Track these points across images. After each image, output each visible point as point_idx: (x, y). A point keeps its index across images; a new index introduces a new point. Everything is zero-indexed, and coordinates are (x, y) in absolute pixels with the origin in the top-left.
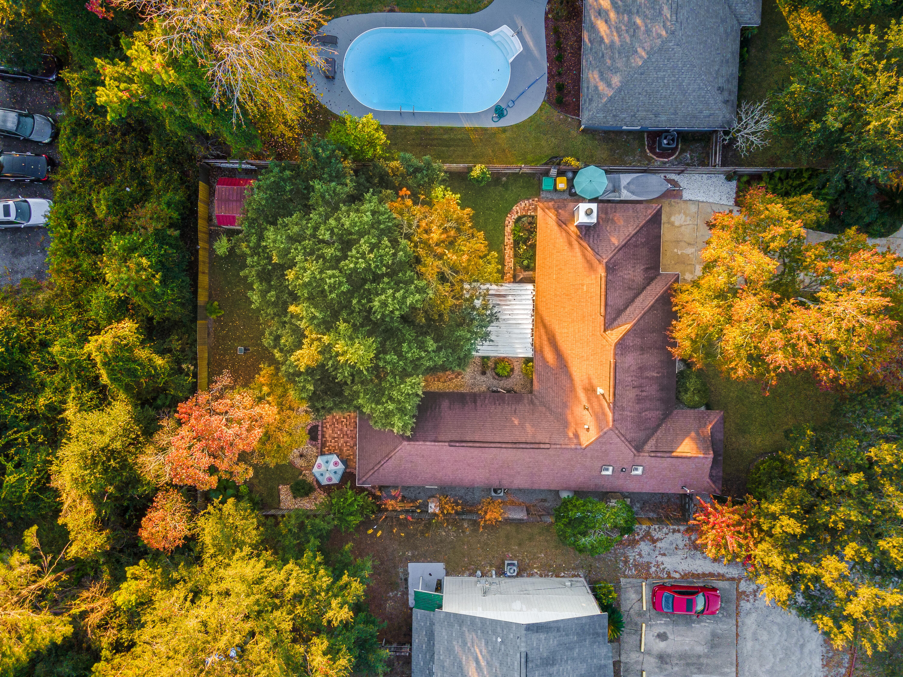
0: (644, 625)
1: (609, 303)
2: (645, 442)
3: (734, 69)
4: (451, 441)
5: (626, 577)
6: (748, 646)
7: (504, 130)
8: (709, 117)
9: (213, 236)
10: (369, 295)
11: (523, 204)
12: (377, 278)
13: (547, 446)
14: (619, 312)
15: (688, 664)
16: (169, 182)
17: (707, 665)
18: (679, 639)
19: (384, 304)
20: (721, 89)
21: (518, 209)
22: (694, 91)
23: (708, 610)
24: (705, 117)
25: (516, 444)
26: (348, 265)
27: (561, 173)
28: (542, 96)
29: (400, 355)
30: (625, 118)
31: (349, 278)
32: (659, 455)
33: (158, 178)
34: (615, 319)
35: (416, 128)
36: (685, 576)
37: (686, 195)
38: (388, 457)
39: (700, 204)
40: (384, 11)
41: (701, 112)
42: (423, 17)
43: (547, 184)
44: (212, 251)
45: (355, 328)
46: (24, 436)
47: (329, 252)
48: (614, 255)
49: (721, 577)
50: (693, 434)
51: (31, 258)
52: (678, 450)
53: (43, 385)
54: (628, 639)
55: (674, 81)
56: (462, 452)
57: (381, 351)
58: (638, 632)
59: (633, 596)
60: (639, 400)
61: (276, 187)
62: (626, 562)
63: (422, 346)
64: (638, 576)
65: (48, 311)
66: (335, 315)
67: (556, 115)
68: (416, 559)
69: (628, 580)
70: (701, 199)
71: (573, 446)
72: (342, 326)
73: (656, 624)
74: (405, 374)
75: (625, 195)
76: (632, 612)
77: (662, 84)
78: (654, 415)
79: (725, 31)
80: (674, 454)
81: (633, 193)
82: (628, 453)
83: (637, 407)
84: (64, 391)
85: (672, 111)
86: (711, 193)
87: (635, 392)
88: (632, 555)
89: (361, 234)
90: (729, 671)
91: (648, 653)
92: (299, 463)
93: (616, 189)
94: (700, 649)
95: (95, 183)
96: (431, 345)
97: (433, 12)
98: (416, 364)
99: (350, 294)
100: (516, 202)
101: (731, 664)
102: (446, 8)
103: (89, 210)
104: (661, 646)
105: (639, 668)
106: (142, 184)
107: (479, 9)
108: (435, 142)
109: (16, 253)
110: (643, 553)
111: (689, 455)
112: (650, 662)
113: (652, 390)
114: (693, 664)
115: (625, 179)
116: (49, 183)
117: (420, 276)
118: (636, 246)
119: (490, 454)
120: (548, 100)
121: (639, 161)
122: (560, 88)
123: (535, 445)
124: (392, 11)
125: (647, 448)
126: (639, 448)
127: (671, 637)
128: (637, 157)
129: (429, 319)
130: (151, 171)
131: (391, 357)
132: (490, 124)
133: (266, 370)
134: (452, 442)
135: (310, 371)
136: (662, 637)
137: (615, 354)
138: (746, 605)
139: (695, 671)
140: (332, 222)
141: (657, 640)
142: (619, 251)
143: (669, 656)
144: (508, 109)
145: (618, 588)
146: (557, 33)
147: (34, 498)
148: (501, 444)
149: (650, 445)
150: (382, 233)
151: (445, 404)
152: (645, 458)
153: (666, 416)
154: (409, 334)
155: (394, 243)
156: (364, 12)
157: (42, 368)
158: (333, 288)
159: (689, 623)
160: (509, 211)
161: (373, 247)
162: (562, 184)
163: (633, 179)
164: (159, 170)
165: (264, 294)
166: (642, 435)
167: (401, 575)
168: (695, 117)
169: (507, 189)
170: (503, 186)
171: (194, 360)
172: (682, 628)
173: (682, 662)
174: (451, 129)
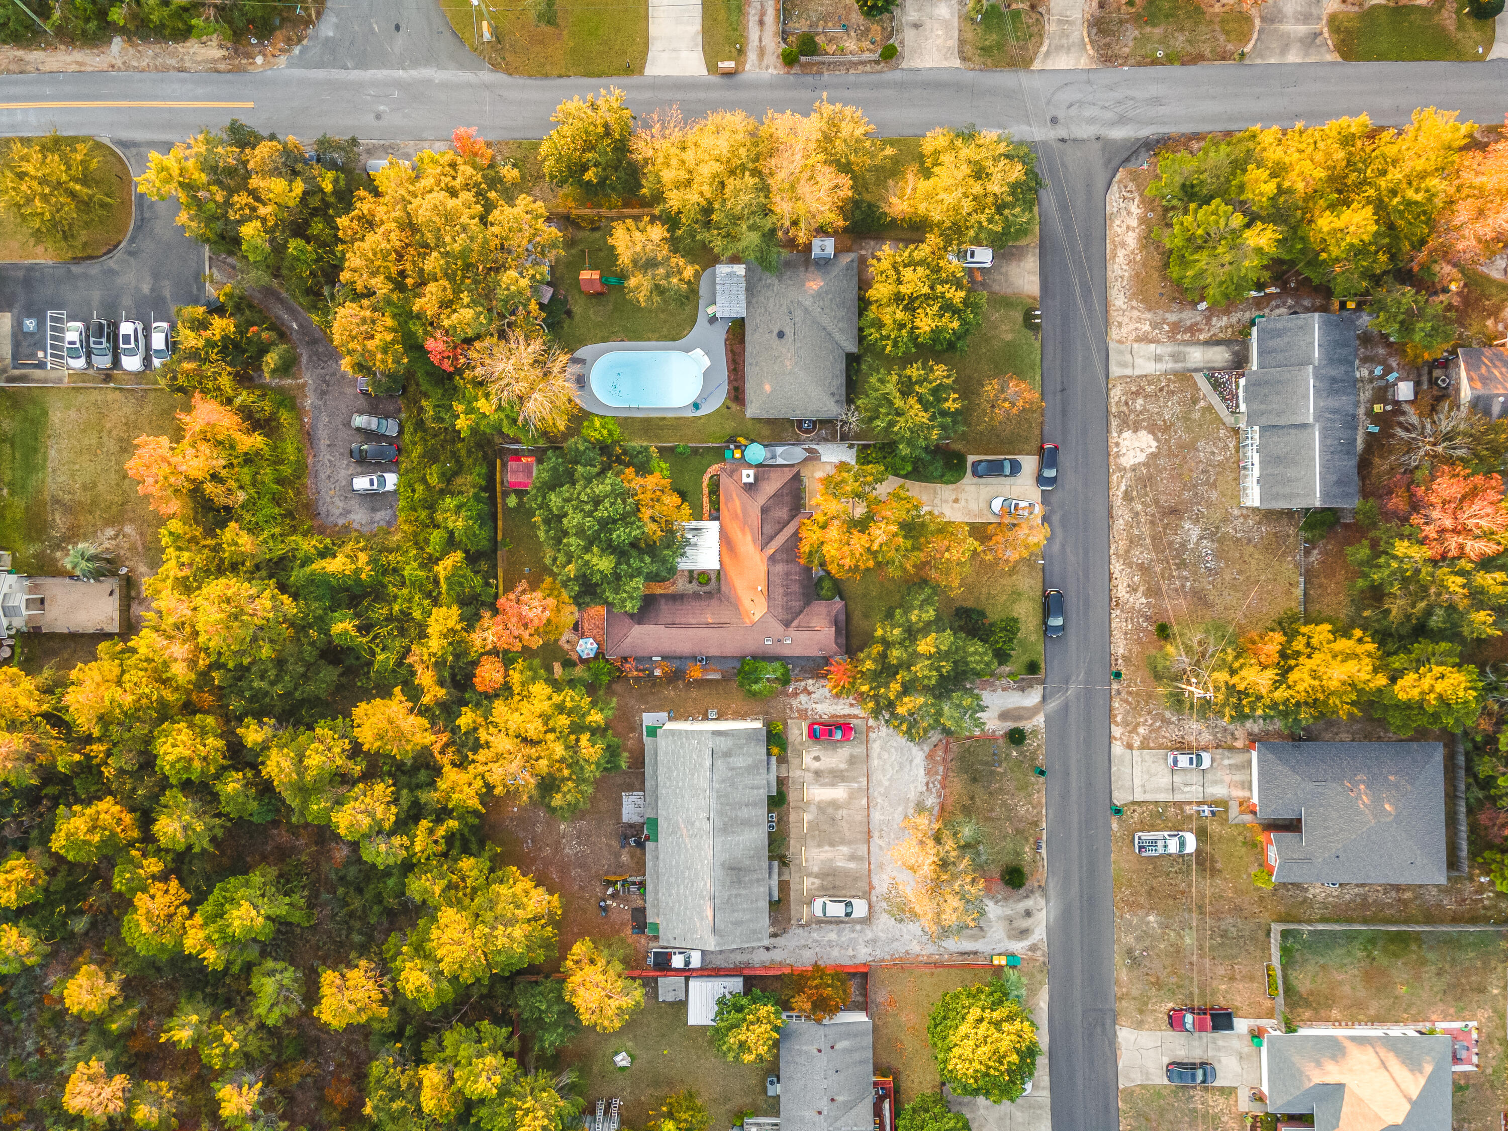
0: (804, 751)
1: (764, 532)
2: (792, 621)
3: (842, 380)
5: (791, 718)
6: (875, 762)
7: (700, 418)
8: (826, 410)
9: (505, 494)
10: (611, 531)
11: (714, 467)
12: (615, 522)
13: (730, 626)
14: (772, 538)
15: (835, 776)
16: (476, 460)
17: (847, 776)
18: (828, 759)
19: (619, 536)
20: (833, 394)
21: (712, 470)
22: (815, 396)
23: (846, 737)
25: (708, 625)
26: (598, 514)
27: (737, 447)
28: (724, 395)
29: (629, 566)
30: (774, 413)
31: (599, 522)
32: (800, 629)
33: (469, 457)
34: (767, 543)
35: (640, 418)
36: (832, 717)
37: (824, 459)
38: (626, 636)
41: (822, 408)
43: (728, 454)
44: (505, 504)
45: (603, 550)
46: (384, 631)
47: (587, 508)
48: (767, 502)
49: (856, 717)
50: (823, 616)
51: (383, 513)
52: (813, 626)
53: (396, 597)
54: (793, 761)
55: (802, 391)
56: (674, 631)
57: (618, 563)
58: (800, 756)
59: (796, 732)
60: (786, 594)
61: (554, 469)
62: (791, 709)
63: (642, 561)
64: (800, 718)
65: (398, 549)
66: (591, 543)
67: (735, 407)
68: (647, 710)
69: (793, 721)
70: (833, 461)
71: (746, 624)
72: (595, 549)
73: (813, 750)
74: (632, 577)
75: (780, 461)
76: (795, 742)
78: (796, 604)
79: (834, 358)
81: (784, 459)
82: (780, 628)
83: (786, 599)
84: (410, 600)
85: (803, 408)
87: (782, 589)
88: (795, 703)
89: (606, 497)
90: (862, 780)
91: (807, 770)
92: (566, 647)
93: (774, 457)
94: (843, 766)
95: (428, 462)
96: (647, 559)
97: (650, 340)
98: (639, 571)
99: (598, 532)
100: (710, 466)
101: (864, 775)
102: (659, 338)
103: (424, 480)
104: (816, 765)
105: (802, 781)
106: (458, 461)
107: (681, 338)
108: (653, 427)
109: (374, 510)
110: (802, 702)
112: (809, 776)
113: (796, 588)
114: (838, 776)
115: (779, 450)
116: (397, 463)
117: (640, 519)
118: (782, 495)
119: (691, 632)
120: (729, 397)
121: (791, 437)
122: (736, 389)
123: (721, 626)
124: (623, 340)
125: (793, 625)
126: (787, 624)
127: (823, 758)
128: (788, 435)
129: (647, 545)
130: (463, 453)
131: (624, 567)
132: (690, 414)
133: (548, 580)
134: (667, 625)
135: (576, 578)
136: (817, 759)
137: (768, 565)
138: (872, 735)
139: (839, 780)
140: (588, 490)
141: (814, 761)
142: (770, 499)
143: (822, 771)
144: (702, 404)
145: (785, 724)
146: (732, 351)
147: (394, 671)
148: (699, 625)
149: (796, 622)
150: (617, 496)
151: (663, 601)
152: (791, 631)
153: (807, 603)
154: (634, 553)
155: (624, 502)
156: (603, 342)
157: (395, 585)
158: (590, 528)
159: (835, 748)
160: (704, 472)
161: (612, 504)
162: (738, 454)
163: (786, 450)
164: (469, 452)
165: (547, 532)
166: (789, 617)
167: (637, 717)
168: (819, 411)
169: (703, 457)
170: (701, 455)
171: (496, 578)
172: (830, 753)
173: (831, 775)
174: (664, 418)
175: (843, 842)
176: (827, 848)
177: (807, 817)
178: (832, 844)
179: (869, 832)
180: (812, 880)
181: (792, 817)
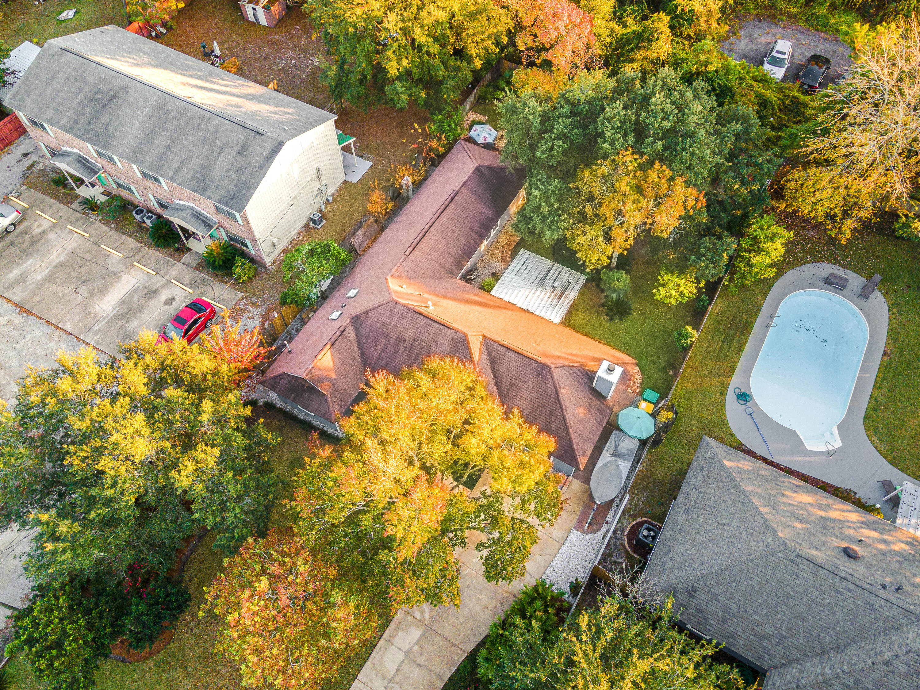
0: (191, 291)
1: (510, 354)
2: (357, 330)
4: (457, 193)
5: (243, 298)
8: (663, 567)
11: (638, 377)
13: (407, 253)
15: (130, 309)
17: (117, 324)
18: (157, 313)
22: (701, 555)
24: (664, 563)
30: (696, 478)
32: (338, 333)
34: (489, 354)
35: (753, 323)
37: (575, 535)
39: (558, 545)
40: (886, 347)
41: (672, 559)
42: (871, 376)
48: (553, 381)
50: (333, 376)
52: (329, 353)
54: (191, 275)
55: (722, 536)
56: (442, 198)
58: (191, 284)
59: (225, 295)
60: (400, 340)
62: (253, 305)
64: (234, 308)
68: (372, 168)
69: (237, 299)
70: (564, 548)
71: (394, 270)
73: (184, 301)
75: (606, 457)
76: (210, 289)
77: (724, 522)
79: (765, 637)
80: (328, 346)
81: (606, 465)
82: (358, 310)
83: (394, 336)
85: (686, 528)
86: (565, 563)
87: (409, 341)
88: (256, 312)
90: (95, 338)
91: (167, 285)
93: (616, 453)
94: (133, 325)
95: (784, 104)
97: (874, 386)
100: (643, 372)
101: (98, 343)
102: (876, 400)
104: (163, 297)
105: (161, 273)
107: (867, 430)
108: (732, 333)
110: (251, 321)
111: (319, 357)
112: (158, 282)
114: (127, 313)
118: (551, 412)
121: (636, 505)
123: (414, 245)
124: (885, 353)
125: (351, 329)
126: (356, 320)
127: (164, 308)
128: (642, 505)
134: (454, 194)
136: (170, 301)
137: (457, 331)
139: (120, 312)
141: (170, 296)
142: (556, 388)
143: (150, 299)
144: (744, 406)
148: (430, 226)
156: (889, 332)
163: (621, 472)
166: (365, 330)
167: (367, 155)
168: (669, 551)
169: (660, 370)
170: (664, 368)
173: (137, 306)
174: (740, 350)
175: (50, 278)
176: (62, 258)
177: (117, 255)
178: (60, 266)
179: (29, 312)
180: (46, 225)
181: (132, 243)
